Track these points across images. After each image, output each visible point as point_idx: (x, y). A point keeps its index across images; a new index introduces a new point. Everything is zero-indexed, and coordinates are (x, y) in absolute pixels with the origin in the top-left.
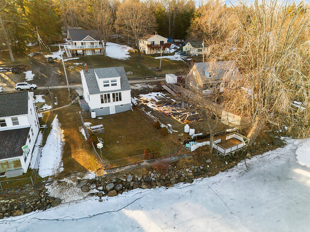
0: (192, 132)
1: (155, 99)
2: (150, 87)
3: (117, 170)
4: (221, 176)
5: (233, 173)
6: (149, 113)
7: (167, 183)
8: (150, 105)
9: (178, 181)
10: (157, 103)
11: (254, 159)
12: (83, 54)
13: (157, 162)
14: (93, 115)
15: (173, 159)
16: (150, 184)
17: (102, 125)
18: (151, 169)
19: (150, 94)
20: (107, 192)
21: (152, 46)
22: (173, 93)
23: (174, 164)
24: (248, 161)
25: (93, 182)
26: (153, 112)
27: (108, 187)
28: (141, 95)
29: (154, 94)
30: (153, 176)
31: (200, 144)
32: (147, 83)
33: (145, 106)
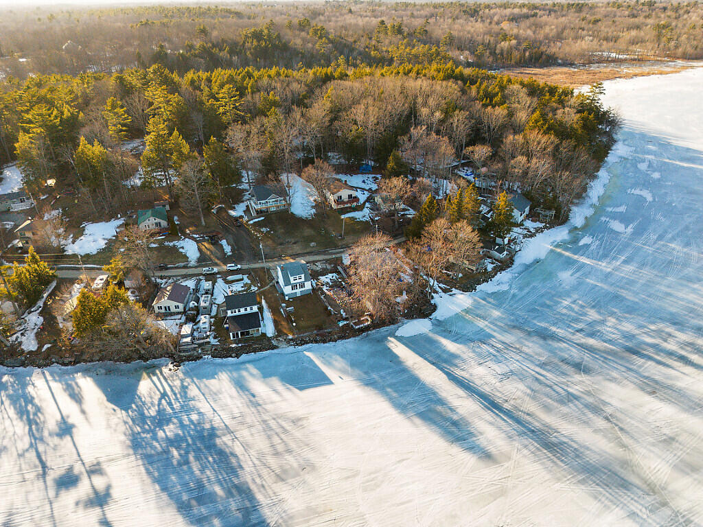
0: (344, 314)
1: (329, 281)
2: (329, 267)
3: (302, 335)
4: (352, 340)
6: (322, 297)
7: (324, 342)
8: (325, 288)
9: (329, 341)
10: (330, 287)
11: (374, 331)
12: (267, 211)
13: (321, 331)
14: (287, 298)
15: (330, 330)
16: (316, 342)
17: (293, 308)
18: (317, 335)
19: (327, 276)
20: (297, 345)
21: (339, 200)
22: (344, 275)
23: (330, 333)
24: (369, 332)
25: (291, 340)
26: (326, 296)
27: (298, 342)
28: (320, 277)
29: (330, 276)
30: (318, 338)
31: (345, 323)
32: (327, 261)
33: (321, 289)
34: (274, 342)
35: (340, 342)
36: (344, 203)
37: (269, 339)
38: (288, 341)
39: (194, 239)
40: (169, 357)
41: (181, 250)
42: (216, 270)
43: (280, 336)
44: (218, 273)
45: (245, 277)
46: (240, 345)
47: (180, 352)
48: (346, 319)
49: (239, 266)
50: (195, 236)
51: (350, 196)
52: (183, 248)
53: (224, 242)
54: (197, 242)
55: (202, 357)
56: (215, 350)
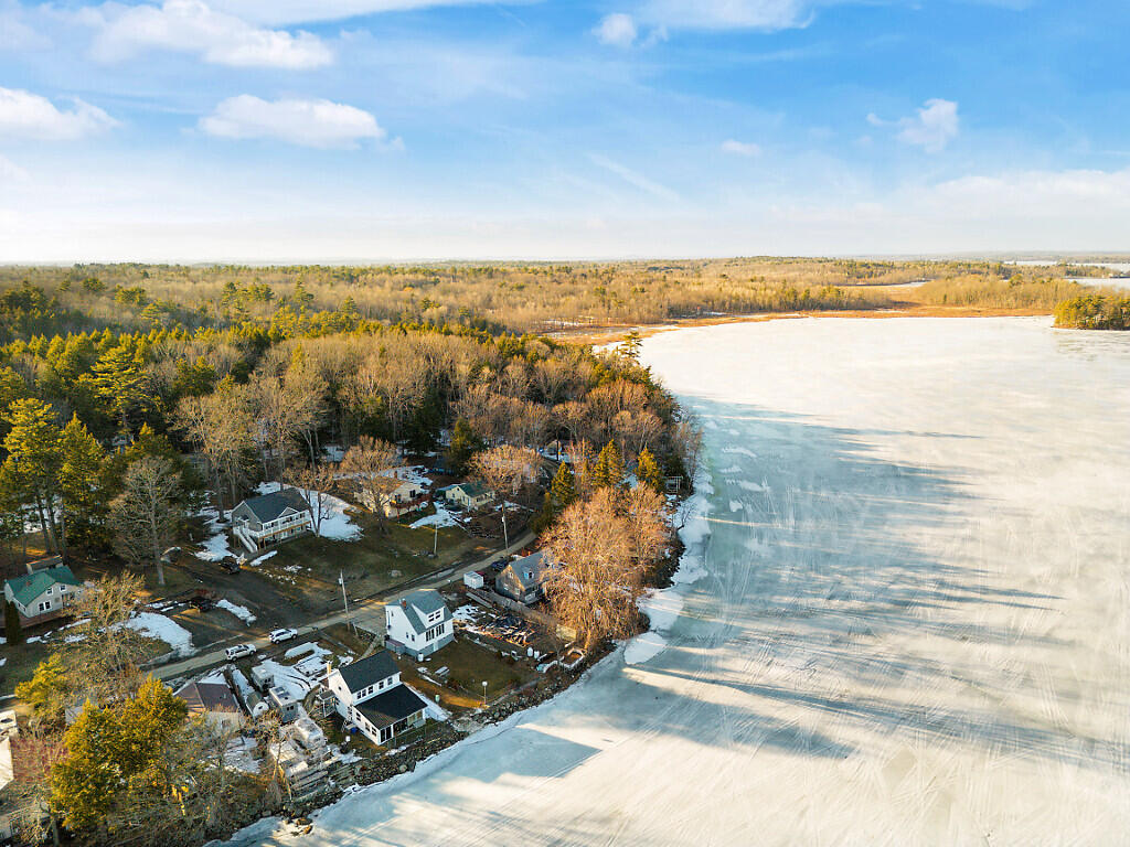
0: (536, 654)
1: (469, 617)
2: (452, 598)
3: (496, 702)
4: (572, 688)
5: (580, 683)
6: (477, 641)
7: (536, 703)
8: (471, 629)
9: (543, 699)
10: (477, 625)
11: (593, 668)
12: (275, 540)
13: (522, 688)
14: (421, 657)
15: (534, 683)
16: (524, 707)
18: (519, 695)
19: (459, 611)
20: (496, 720)
22: (485, 603)
23: (536, 687)
24: (589, 671)
25: (483, 714)
26: (482, 638)
27: (497, 715)
29: (463, 610)
30: (524, 700)
31: (548, 665)
33: (466, 632)
34: (458, 728)
35: (558, 697)
36: (408, 505)
37: (446, 725)
38: (480, 719)
39: (158, 611)
40: (273, 814)
41: (144, 634)
42: (252, 647)
43: (461, 715)
44: (259, 651)
45: (314, 646)
46: (404, 748)
47: (295, 794)
48: (545, 660)
49: (294, 632)
50: (156, 606)
51: (413, 494)
52: (145, 630)
53: (224, 603)
54: (167, 614)
55: (341, 793)
56: (363, 769)
